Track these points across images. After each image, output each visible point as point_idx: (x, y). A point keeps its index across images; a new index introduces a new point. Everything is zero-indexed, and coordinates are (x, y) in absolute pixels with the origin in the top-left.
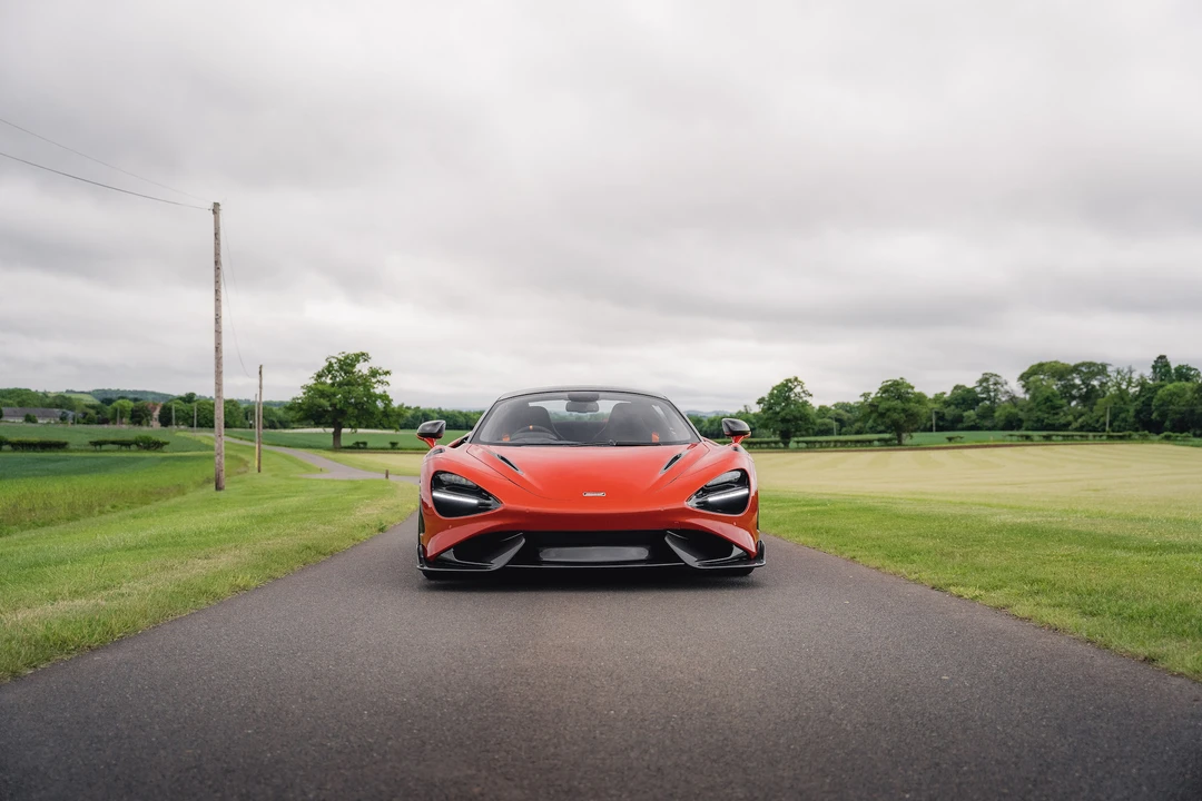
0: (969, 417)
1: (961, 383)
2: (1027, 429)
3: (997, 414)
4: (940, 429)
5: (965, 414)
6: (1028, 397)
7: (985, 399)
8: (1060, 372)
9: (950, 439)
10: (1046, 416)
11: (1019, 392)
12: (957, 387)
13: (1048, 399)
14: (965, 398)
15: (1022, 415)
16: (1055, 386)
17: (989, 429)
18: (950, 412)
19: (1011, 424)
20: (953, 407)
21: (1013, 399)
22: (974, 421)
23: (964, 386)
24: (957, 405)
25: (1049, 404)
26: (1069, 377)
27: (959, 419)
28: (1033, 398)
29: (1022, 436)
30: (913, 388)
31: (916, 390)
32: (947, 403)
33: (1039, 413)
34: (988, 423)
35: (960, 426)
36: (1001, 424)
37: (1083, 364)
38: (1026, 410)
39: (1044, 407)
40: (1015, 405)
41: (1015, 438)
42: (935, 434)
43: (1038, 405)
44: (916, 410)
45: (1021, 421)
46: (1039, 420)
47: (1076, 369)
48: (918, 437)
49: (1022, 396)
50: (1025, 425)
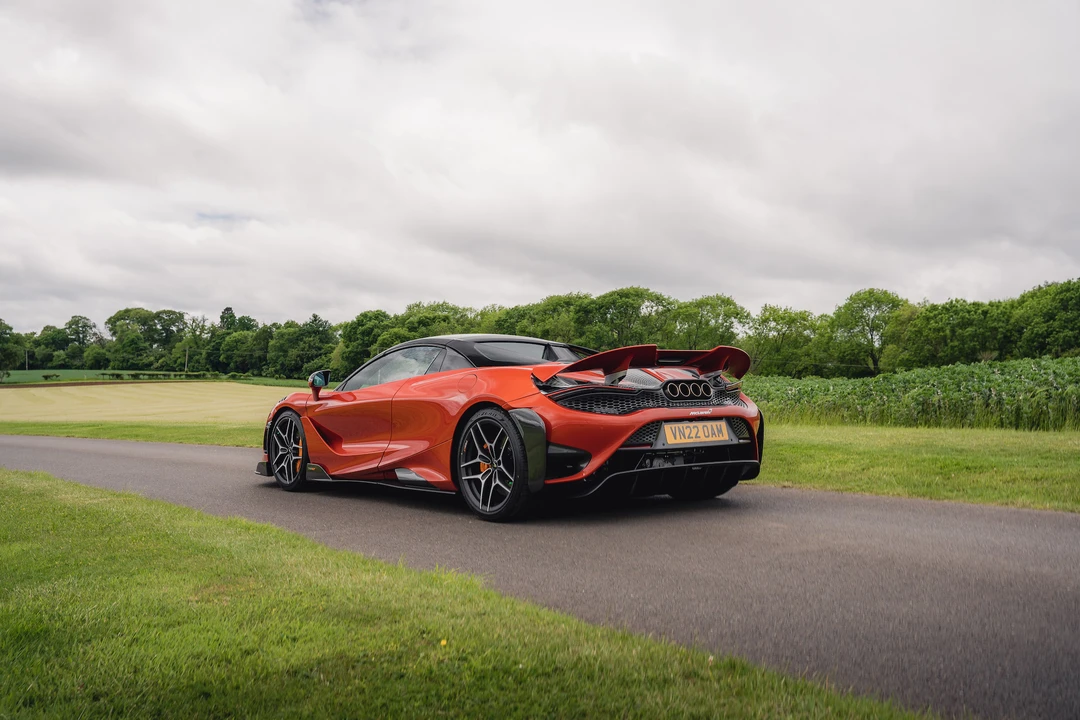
0: (59, 356)
1: (51, 325)
2: (114, 369)
3: (85, 354)
4: (32, 367)
5: (56, 353)
6: (114, 339)
7: (74, 340)
8: (145, 319)
9: (46, 377)
10: (131, 356)
11: (107, 335)
12: (47, 328)
13: (133, 342)
14: (55, 340)
15: (109, 355)
16: (138, 329)
17: (78, 368)
18: (40, 351)
19: (99, 363)
20: (43, 346)
21: (101, 341)
22: (64, 360)
23: (54, 327)
24: (47, 345)
25: (134, 346)
26: (152, 323)
27: (49, 358)
28: (120, 340)
29: (113, 375)
30: (11, 329)
31: (14, 331)
32: (37, 343)
33: (125, 354)
34: (77, 362)
35: (49, 365)
36: (89, 363)
37: (164, 312)
38: (112, 350)
39: (129, 349)
40: (103, 347)
41: (107, 377)
42: (27, 372)
43: (124, 346)
44: (14, 350)
45: (108, 361)
46: (127, 360)
47: (158, 315)
48: (16, 375)
49: (110, 338)
50: (112, 364)
